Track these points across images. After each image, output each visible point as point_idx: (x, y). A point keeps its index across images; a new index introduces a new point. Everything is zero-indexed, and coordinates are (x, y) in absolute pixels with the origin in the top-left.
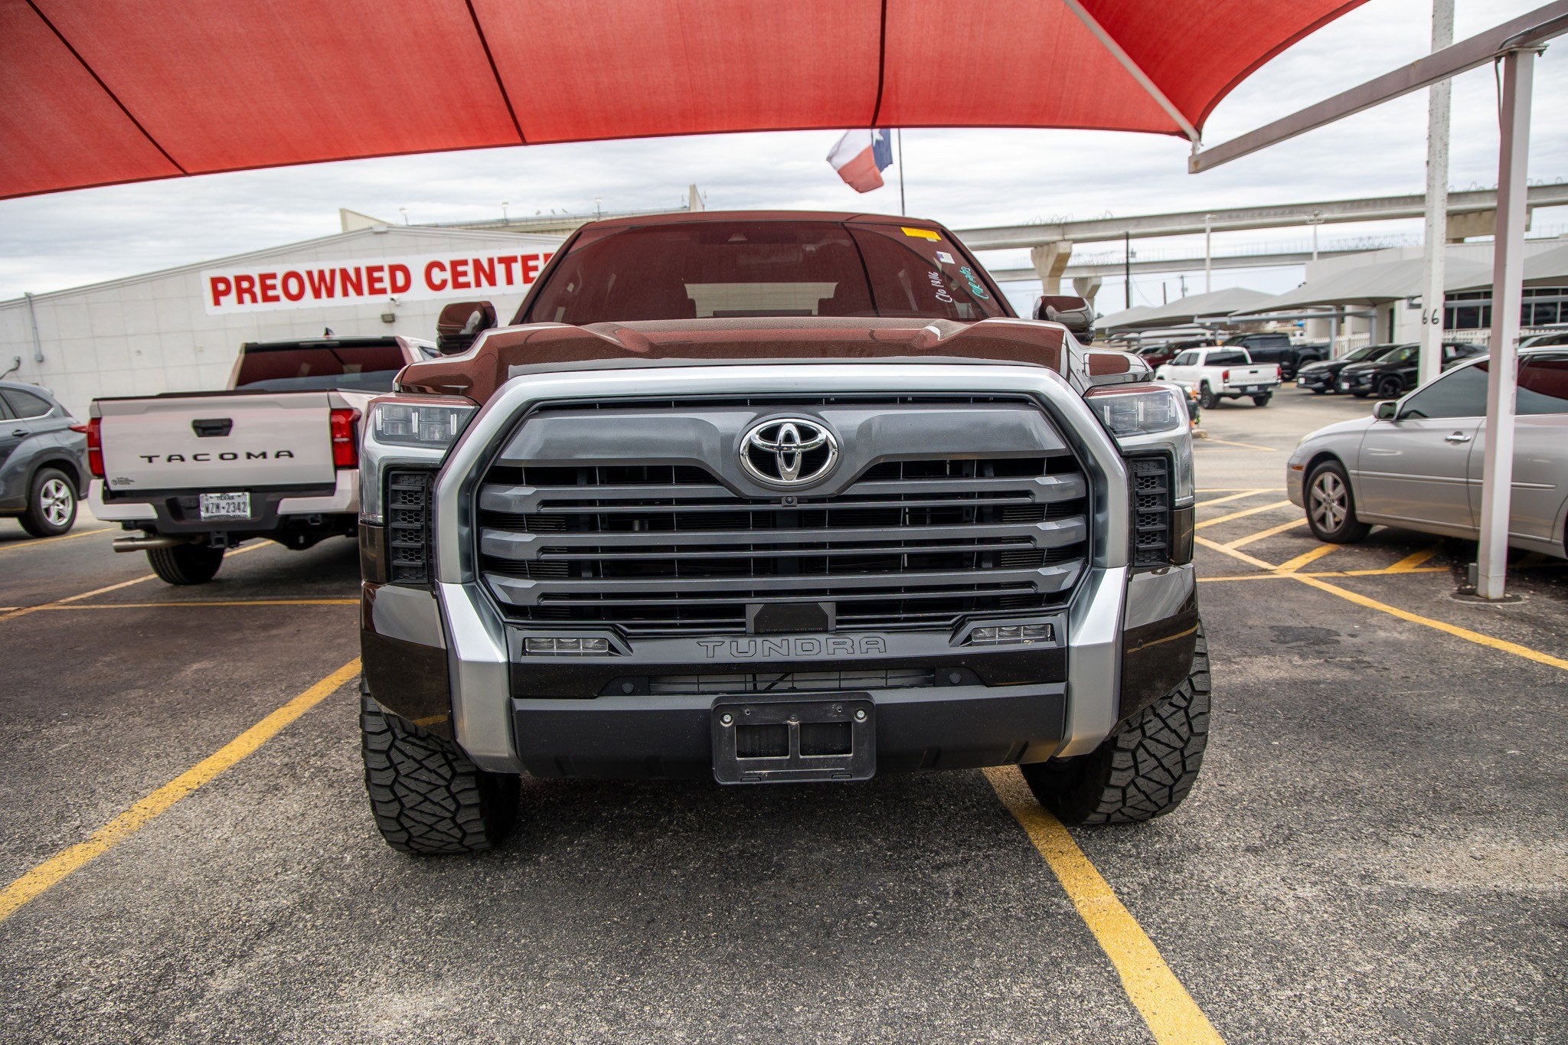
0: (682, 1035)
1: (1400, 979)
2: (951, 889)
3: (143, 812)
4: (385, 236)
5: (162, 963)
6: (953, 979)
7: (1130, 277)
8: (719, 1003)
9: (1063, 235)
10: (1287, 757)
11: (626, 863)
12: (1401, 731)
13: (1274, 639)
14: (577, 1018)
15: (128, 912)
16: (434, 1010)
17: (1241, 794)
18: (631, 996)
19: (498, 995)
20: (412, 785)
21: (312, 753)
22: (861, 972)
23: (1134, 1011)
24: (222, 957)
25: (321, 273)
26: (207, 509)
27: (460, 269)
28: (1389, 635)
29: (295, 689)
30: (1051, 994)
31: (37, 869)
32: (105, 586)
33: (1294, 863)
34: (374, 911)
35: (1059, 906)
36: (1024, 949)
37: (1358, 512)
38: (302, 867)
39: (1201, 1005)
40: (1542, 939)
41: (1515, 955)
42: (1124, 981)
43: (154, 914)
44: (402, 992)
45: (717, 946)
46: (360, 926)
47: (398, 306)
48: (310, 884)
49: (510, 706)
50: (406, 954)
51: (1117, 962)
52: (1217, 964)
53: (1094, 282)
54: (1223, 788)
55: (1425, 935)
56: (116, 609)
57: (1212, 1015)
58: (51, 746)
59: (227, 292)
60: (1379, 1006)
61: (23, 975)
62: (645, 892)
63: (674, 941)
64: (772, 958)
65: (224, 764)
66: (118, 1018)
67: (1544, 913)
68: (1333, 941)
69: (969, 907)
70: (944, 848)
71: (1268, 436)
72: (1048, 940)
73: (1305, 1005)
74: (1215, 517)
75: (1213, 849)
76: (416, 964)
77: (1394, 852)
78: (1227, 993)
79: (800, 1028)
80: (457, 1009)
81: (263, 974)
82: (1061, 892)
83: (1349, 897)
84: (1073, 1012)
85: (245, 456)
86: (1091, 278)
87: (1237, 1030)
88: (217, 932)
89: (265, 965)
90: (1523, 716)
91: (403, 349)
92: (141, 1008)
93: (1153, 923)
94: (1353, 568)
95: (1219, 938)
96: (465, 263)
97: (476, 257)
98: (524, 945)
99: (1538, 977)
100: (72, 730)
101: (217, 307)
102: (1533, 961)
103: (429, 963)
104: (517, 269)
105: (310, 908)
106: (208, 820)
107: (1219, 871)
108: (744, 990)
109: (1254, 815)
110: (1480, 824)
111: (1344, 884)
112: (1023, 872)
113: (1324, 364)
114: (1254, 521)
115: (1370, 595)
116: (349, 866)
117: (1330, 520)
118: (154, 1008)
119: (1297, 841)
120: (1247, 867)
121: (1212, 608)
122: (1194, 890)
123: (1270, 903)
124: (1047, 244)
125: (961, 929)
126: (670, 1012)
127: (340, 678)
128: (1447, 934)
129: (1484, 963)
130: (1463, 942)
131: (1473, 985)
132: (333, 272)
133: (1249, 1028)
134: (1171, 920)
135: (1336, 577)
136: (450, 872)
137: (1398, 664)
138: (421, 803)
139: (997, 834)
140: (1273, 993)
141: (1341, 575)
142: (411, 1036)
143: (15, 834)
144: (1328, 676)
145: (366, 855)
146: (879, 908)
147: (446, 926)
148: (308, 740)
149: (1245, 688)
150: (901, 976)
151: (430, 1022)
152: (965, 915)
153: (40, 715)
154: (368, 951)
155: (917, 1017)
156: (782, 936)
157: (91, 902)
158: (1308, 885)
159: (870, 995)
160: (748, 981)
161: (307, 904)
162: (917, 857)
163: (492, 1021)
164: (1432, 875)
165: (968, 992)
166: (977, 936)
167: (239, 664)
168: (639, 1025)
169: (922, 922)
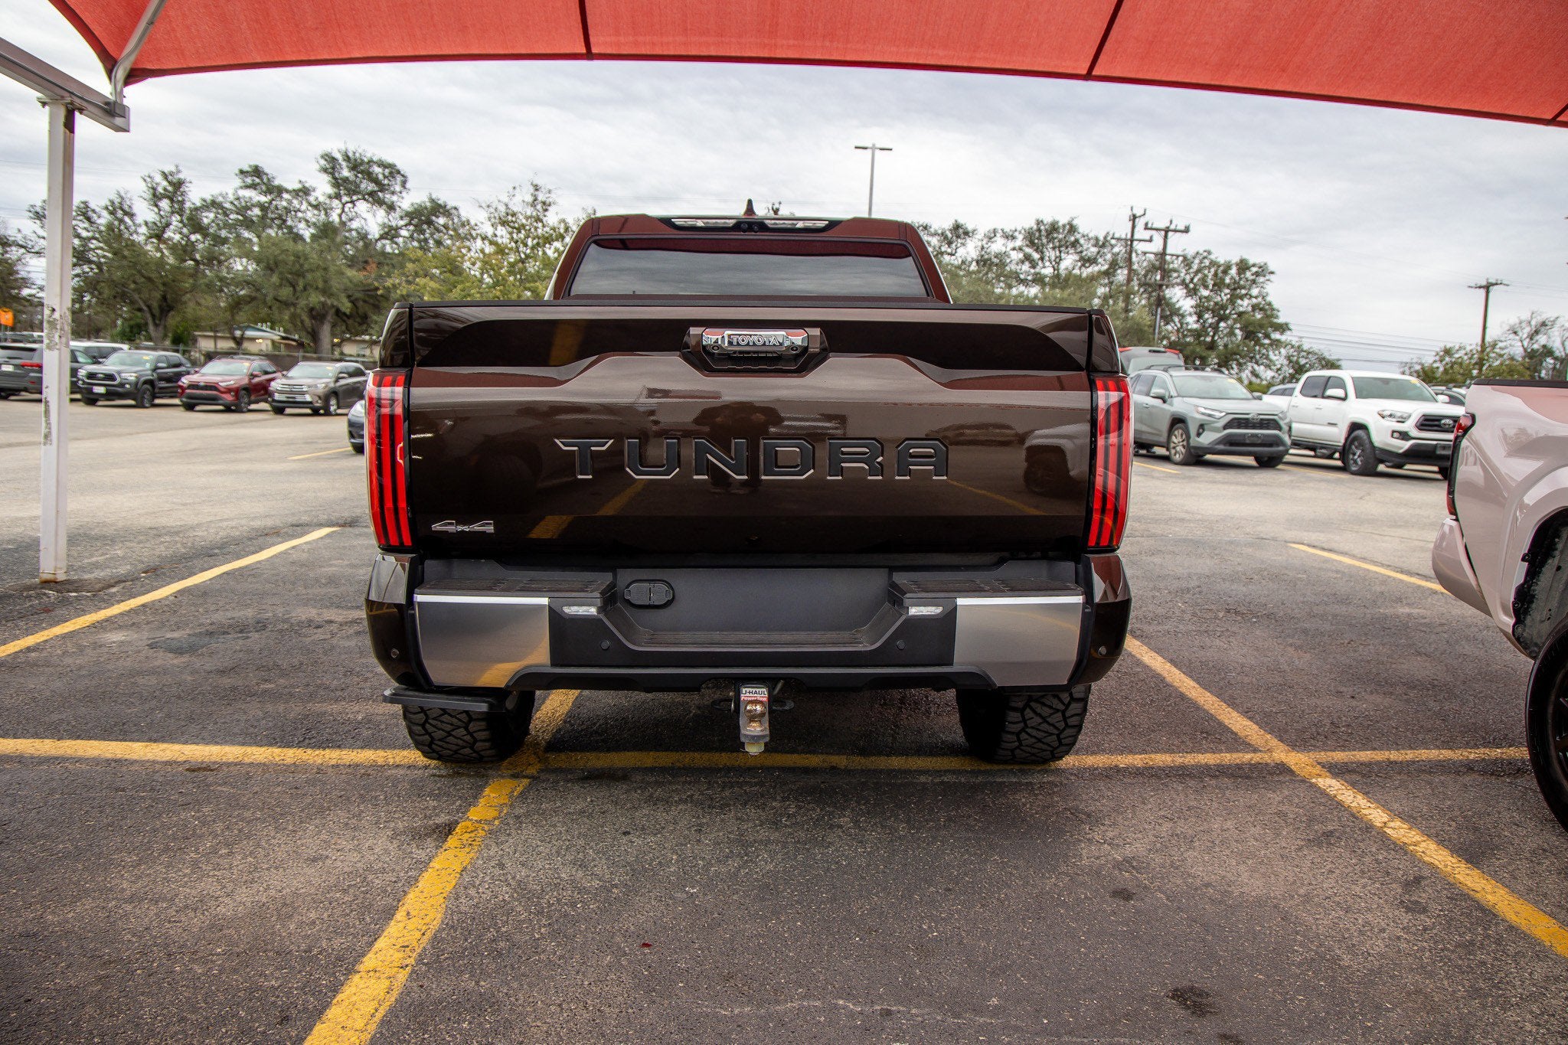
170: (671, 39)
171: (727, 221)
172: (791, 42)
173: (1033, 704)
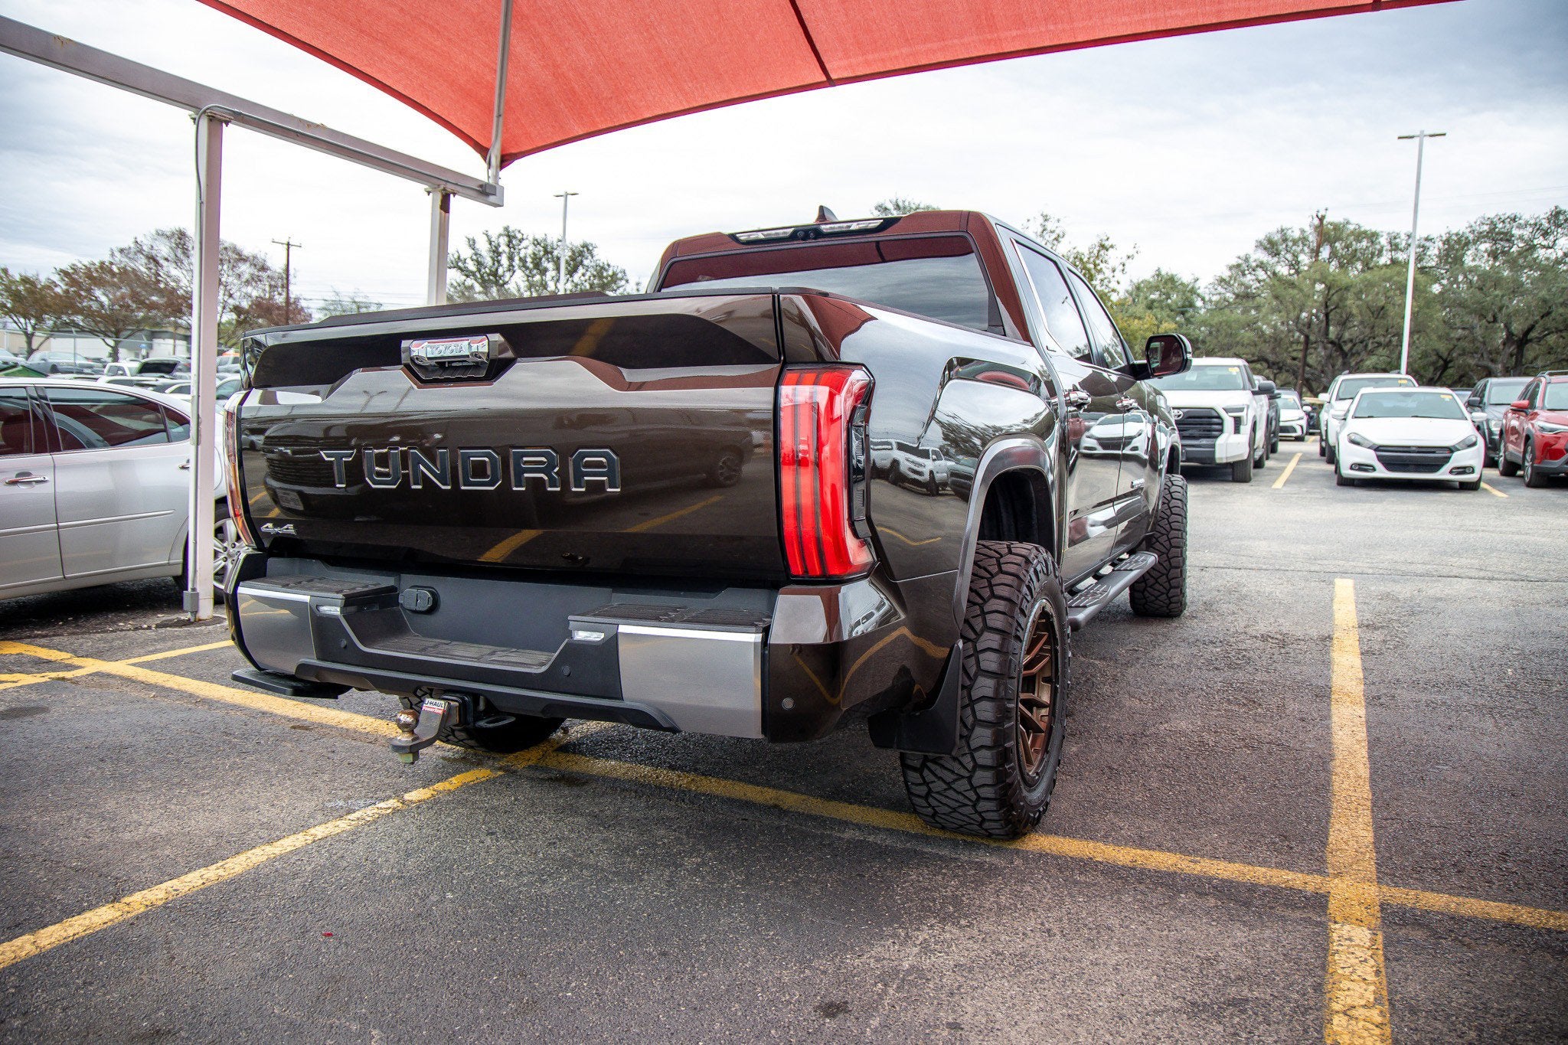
170: (897, 52)
171: (785, 230)
172: (1014, 33)
173: (929, 764)
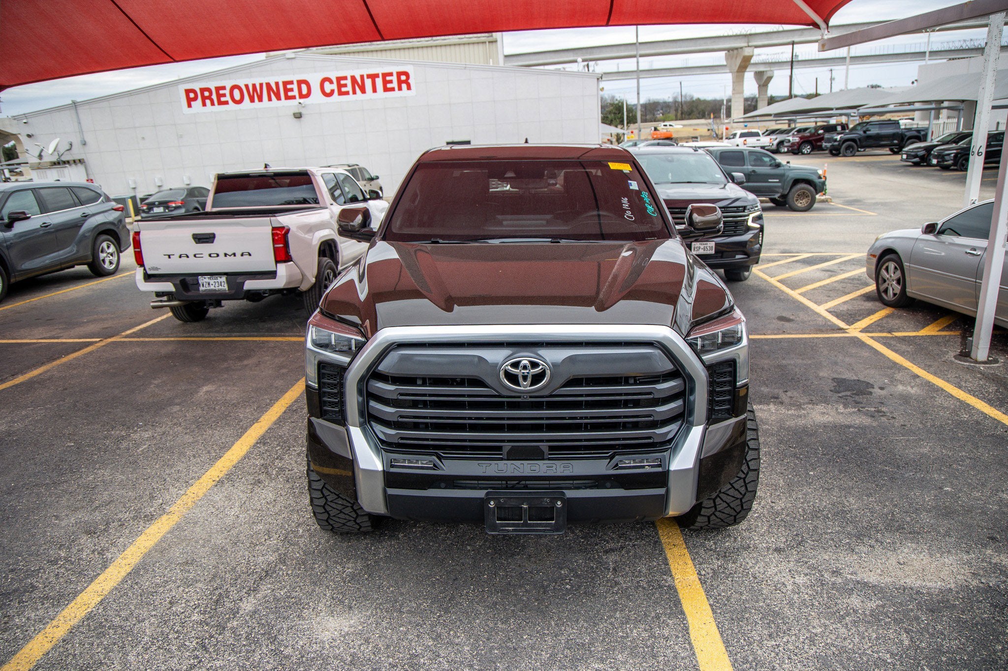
0: (468, 648)
1: (833, 638)
2: (612, 566)
3: (193, 496)
4: (293, 60)
5: (217, 592)
6: (604, 624)
7: (794, 71)
8: (486, 632)
9: (748, 43)
10: (815, 485)
11: (444, 540)
12: (887, 468)
13: (833, 389)
14: (418, 636)
15: (196, 561)
16: (349, 627)
17: (783, 509)
18: (445, 626)
19: (380, 620)
20: (334, 506)
21: (276, 457)
22: (559, 617)
23: (692, 648)
24: (245, 591)
25: (254, 86)
26: (203, 285)
27: (342, 82)
28: (905, 388)
29: (263, 409)
30: (652, 636)
31: (147, 531)
32: (146, 322)
33: (798, 561)
34: (317, 566)
35: (666, 581)
36: (643, 607)
37: (907, 290)
38: (278, 536)
39: (727, 647)
40: (917, 618)
41: (899, 628)
42: (691, 631)
43: (209, 563)
44: (333, 616)
45: (488, 597)
46: (310, 575)
47: (304, 107)
48: (283, 548)
49: (385, 492)
50: (334, 594)
51: (690, 619)
52: (741, 623)
53: (769, 74)
54: (774, 505)
55: (855, 611)
56: (154, 342)
57: (731, 653)
58: (138, 446)
59: (195, 99)
60: (817, 654)
61: (153, 596)
62: (453, 560)
63: (467, 592)
64: (515, 606)
65: (230, 464)
66: (201, 623)
67: (925, 602)
68: (805, 613)
69: (620, 579)
70: (612, 539)
71: (874, 201)
72: (656, 602)
73: (780, 650)
74: (820, 280)
75: (757, 548)
76: (339, 600)
77: (855, 557)
78: (742, 641)
79: (525, 648)
80: (360, 628)
81: (265, 602)
82: (668, 572)
83: (822, 585)
84: (661, 647)
85: (223, 255)
86: (766, 71)
87: (741, 663)
88: (240, 576)
89: (266, 597)
90: (963, 461)
91: (312, 177)
92: (210, 617)
93: (713, 595)
94: (898, 330)
95: (746, 607)
96: (345, 78)
97: (352, 74)
98: (392, 592)
99: (906, 643)
100: (146, 435)
101: (190, 109)
102: (907, 632)
103: (345, 600)
104: (379, 82)
105: (285, 562)
106: (226, 502)
107: (757, 562)
108: (499, 625)
109: (785, 526)
110: (909, 541)
111: (822, 576)
112: (651, 558)
113: (922, 145)
114: (844, 285)
115: (902, 354)
116: (301, 536)
117: (891, 292)
118: (217, 619)
119: (804, 546)
120: (772, 562)
121: (801, 361)
122: (740, 575)
123: (779, 586)
124: (737, 49)
125: (613, 593)
126: (463, 635)
127: (286, 401)
128: (867, 612)
129: (881, 632)
130: (875, 618)
131: (871, 644)
132: (261, 85)
133: (747, 662)
134: (723, 594)
135: (885, 337)
136: (354, 542)
137: (902, 414)
138: (339, 514)
139: (642, 531)
140: (765, 642)
141: (889, 335)
142: (339, 641)
143: (131, 507)
144: (857, 421)
145: (310, 529)
146: (572, 577)
147: (353, 577)
148: (273, 448)
149: (804, 430)
150: (578, 620)
151: (348, 634)
152: (617, 583)
153: (128, 424)
154: (315, 591)
155: (583, 645)
156: (521, 592)
157: (176, 553)
158: (803, 575)
159: (561, 631)
160: (502, 619)
161: (282, 560)
162: (596, 544)
163: (377, 635)
164: (872, 573)
165: (611, 632)
166: (620, 598)
167: (229, 388)
168: (447, 642)
169: (594, 587)
